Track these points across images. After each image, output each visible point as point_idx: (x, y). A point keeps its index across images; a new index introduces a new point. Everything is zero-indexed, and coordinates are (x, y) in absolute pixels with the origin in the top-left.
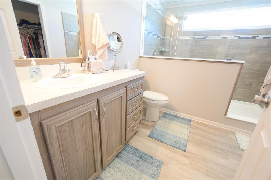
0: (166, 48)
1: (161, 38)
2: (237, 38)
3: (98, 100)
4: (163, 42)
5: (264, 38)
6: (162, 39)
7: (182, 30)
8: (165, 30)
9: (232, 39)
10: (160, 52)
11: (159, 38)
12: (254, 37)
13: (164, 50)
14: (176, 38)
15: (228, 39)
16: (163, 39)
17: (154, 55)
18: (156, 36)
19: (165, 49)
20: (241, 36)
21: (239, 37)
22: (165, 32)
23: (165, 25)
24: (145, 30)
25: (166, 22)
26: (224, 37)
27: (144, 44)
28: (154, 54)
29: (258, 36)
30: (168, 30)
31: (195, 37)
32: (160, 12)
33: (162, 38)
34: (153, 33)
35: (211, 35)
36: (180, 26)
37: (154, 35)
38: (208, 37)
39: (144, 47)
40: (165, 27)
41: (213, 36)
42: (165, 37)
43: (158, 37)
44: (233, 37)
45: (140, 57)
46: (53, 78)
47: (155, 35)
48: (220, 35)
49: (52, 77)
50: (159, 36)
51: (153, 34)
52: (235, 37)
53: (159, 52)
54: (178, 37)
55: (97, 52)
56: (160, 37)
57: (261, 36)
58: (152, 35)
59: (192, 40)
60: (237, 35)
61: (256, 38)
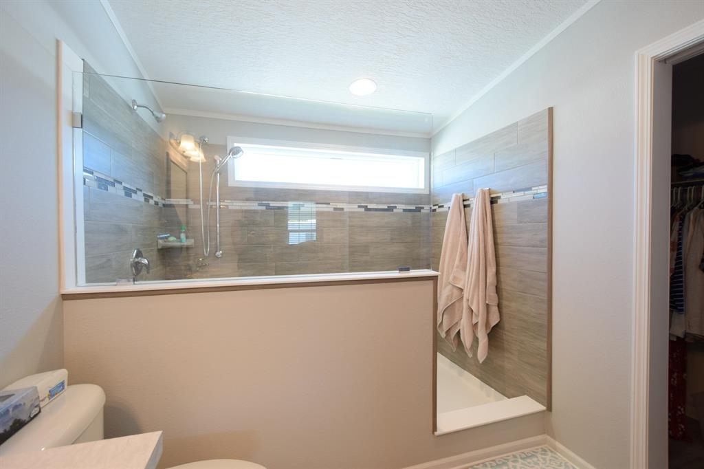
0: (183, 236)
1: (156, 203)
2: (363, 210)
4: (167, 217)
5: (404, 210)
6: (160, 205)
7: (231, 184)
8: (168, 176)
9: (353, 213)
10: (159, 250)
11: (152, 202)
12: (390, 209)
13: (178, 244)
14: (214, 203)
16: (164, 205)
17: (138, 272)
18: (139, 197)
19: (179, 238)
20: (370, 206)
21: (367, 209)
22: (168, 183)
23: (165, 161)
24: (85, 171)
25: (168, 154)
26: (338, 207)
27: (86, 232)
28: (137, 263)
29: (396, 207)
30: (177, 178)
31: (273, 204)
33: (161, 202)
34: (124, 184)
36: (224, 171)
37: (129, 192)
38: (303, 206)
39: (86, 245)
40: (168, 169)
41: (317, 203)
42: (173, 201)
43: (147, 198)
44: (354, 207)
45: (66, 297)
47: (136, 193)
48: (328, 202)
50: (152, 198)
51: (125, 188)
52: (359, 207)
53: (155, 253)
54: (220, 201)
56: (155, 199)
57: (400, 208)
58: (122, 193)
59: (262, 211)
60: (362, 204)
61: (393, 211)
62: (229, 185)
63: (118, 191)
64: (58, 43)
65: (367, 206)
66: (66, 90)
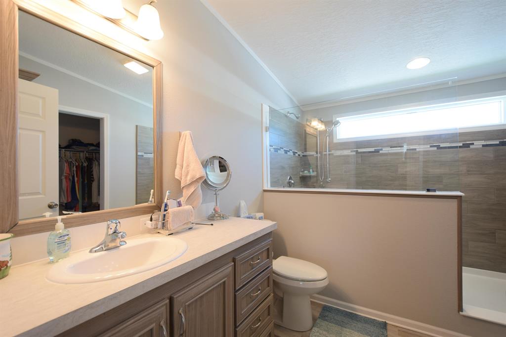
0: (311, 170)
1: (299, 155)
2: (435, 148)
3: (171, 300)
4: (304, 161)
5: (483, 146)
6: (301, 156)
7: (335, 141)
8: (306, 141)
9: (427, 151)
10: (300, 177)
11: (297, 155)
12: (466, 146)
13: (308, 174)
14: (326, 153)
15: (419, 151)
16: (303, 156)
17: (290, 184)
18: (291, 153)
19: (309, 172)
20: (442, 145)
21: (439, 147)
22: (305, 145)
23: (304, 134)
24: (270, 146)
25: (305, 131)
26: (411, 148)
27: (271, 168)
28: (290, 182)
29: (473, 144)
30: (310, 141)
31: (360, 150)
32: (292, 116)
33: (301, 154)
35: (387, 146)
36: (331, 134)
37: (286, 152)
38: (382, 150)
39: (271, 173)
40: (305, 137)
41: (391, 147)
42: (307, 153)
43: (294, 153)
44: (427, 147)
45: (265, 191)
46: (91, 251)
47: (289, 151)
48: (402, 145)
49: (89, 250)
50: (297, 153)
51: (284, 150)
52: (431, 146)
53: (299, 178)
54: (329, 151)
55: (182, 192)
56: (298, 153)
57: (478, 144)
59: (354, 155)
60: (434, 145)
61: (469, 147)
62: (334, 142)
63: (282, 152)
64: (262, 105)
65: (439, 145)
66: (264, 120)
